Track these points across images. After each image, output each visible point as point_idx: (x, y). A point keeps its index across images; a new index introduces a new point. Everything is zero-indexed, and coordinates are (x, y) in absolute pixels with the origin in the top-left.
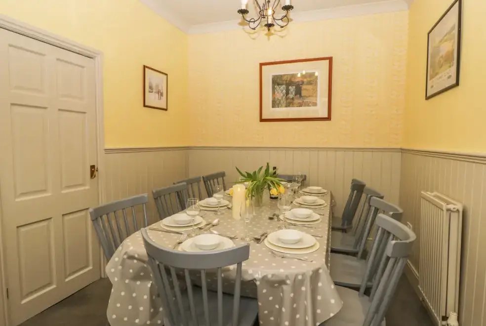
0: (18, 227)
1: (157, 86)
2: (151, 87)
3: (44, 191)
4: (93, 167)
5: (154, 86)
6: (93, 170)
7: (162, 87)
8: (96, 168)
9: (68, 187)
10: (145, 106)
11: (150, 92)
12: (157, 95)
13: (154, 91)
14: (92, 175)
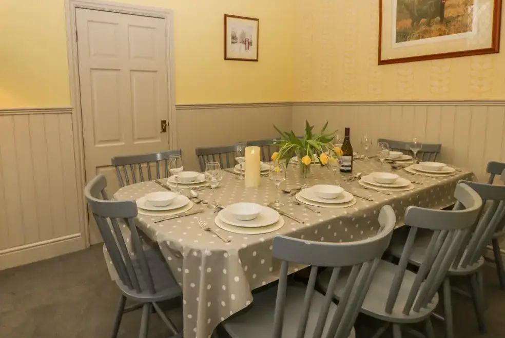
0: (97, 167)
1: (243, 34)
2: (234, 37)
3: (118, 140)
4: (164, 122)
5: (238, 35)
6: (164, 126)
7: (251, 36)
8: (167, 123)
9: (139, 139)
10: (226, 59)
11: (232, 43)
12: (243, 45)
13: (238, 41)
14: (164, 130)
